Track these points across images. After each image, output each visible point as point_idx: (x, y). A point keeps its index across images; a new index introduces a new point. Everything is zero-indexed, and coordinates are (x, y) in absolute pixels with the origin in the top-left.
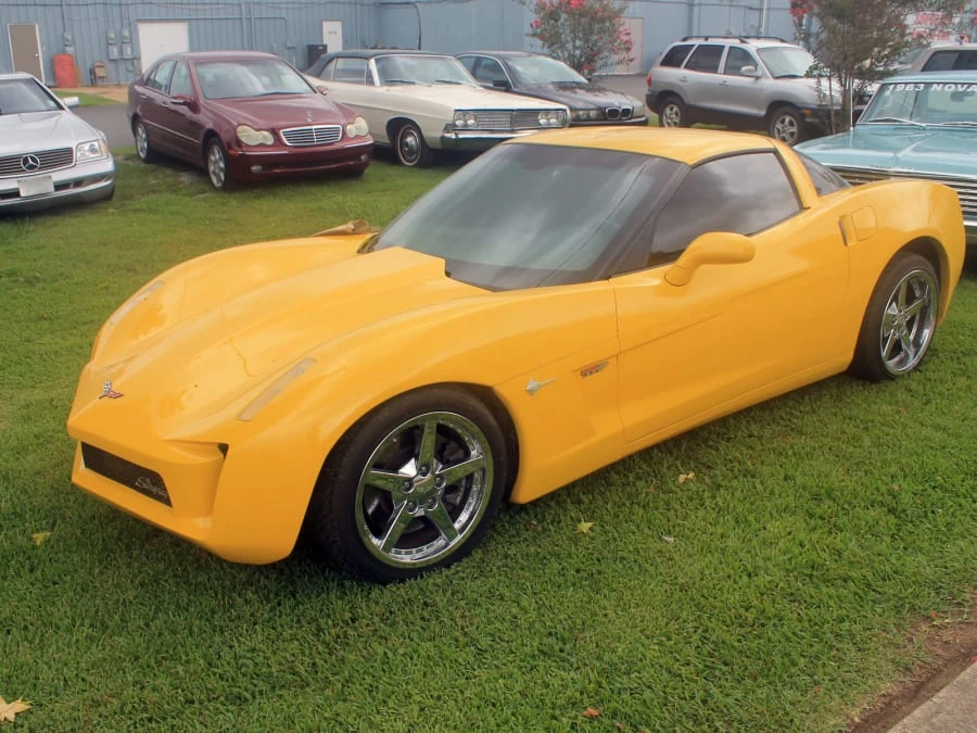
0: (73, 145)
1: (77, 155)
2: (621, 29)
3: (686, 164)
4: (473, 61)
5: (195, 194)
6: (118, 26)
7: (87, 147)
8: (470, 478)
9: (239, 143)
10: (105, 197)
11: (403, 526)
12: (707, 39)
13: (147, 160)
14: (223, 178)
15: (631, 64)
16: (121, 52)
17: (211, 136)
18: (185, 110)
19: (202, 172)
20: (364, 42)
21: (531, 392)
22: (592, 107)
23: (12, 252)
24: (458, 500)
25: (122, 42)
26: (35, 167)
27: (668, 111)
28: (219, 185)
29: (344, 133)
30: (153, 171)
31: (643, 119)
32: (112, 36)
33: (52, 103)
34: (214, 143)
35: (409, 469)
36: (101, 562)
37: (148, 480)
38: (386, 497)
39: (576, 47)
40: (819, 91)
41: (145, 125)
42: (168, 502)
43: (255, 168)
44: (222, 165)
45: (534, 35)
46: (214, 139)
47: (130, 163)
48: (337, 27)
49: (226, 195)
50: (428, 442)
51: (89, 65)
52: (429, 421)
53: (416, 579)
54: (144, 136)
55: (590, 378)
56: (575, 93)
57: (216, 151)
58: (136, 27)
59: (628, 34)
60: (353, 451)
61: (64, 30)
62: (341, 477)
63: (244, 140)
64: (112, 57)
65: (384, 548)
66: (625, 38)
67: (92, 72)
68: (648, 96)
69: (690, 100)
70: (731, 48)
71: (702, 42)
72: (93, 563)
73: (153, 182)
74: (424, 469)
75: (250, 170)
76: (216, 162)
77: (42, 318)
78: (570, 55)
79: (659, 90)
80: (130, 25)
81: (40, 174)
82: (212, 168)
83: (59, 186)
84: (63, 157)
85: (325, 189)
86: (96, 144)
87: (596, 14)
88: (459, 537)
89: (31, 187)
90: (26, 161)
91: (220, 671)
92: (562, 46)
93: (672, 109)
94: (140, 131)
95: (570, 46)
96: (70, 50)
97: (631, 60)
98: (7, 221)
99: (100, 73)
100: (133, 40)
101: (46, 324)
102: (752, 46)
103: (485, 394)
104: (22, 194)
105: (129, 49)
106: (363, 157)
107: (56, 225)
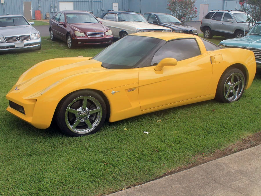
0: (30, 34)
1: (31, 37)
2: (194, 7)
3: (166, 41)
4: (148, 15)
5: (63, 49)
6: (54, 2)
7: (34, 35)
8: (97, 113)
9: (75, 36)
10: (38, 49)
11: (78, 123)
12: (219, 10)
13: (53, 40)
14: (71, 45)
15: (196, 17)
16: (54, 10)
17: (68, 34)
18: (62, 26)
19: (66, 43)
20: (125, 9)
21: (112, 94)
22: (181, 30)
23: (11, 61)
24: (94, 119)
25: (55, 7)
26: (19, 40)
27: (206, 32)
28: (70, 47)
29: (105, 34)
30: (53, 43)
31: (197, 33)
32: (52, 5)
33: (27, 23)
34: (69, 36)
35: (80, 109)
36: (11, 130)
37: (21, 109)
38: (74, 115)
39: (180, 12)
40: (249, 26)
41: (53, 30)
42: (24, 113)
43: (79, 43)
44: (71, 42)
45: (168, 9)
46: (69, 34)
47: (48, 41)
48: (117, 5)
49: (71, 50)
50: (85, 103)
51: (45, 14)
52: (85, 98)
53: (80, 136)
54: (52, 33)
55: (130, 92)
56: (179, 26)
57: (69, 38)
58: (59, 3)
59: (196, 9)
60: (65, 103)
61: (39, 4)
62: (62, 109)
63: (76, 35)
64: (51, 12)
65: (73, 128)
66: (195, 10)
67: (46, 16)
68: (201, 27)
69: (212, 29)
70: (225, 13)
71: (217, 11)
72: (9, 130)
73: (53, 46)
74: (84, 109)
75: (78, 43)
76: (69, 41)
77: (14, 77)
78: (178, 15)
79: (204, 25)
80: (57, 2)
81: (21, 42)
82: (68, 42)
83: (25, 45)
84: (27, 37)
85: (98, 49)
86: (36, 34)
87: (187, 3)
88: (93, 128)
89: (18, 45)
90: (17, 38)
91: (29, 150)
92: (176, 12)
93: (207, 31)
94: (51, 32)
95: (178, 12)
96: (40, 9)
97: (196, 16)
98: (11, 54)
99: (48, 16)
100: (58, 7)
101: (14, 79)
102: (232, 13)
103: (100, 93)
104: (16, 47)
105: (56, 9)
106: (110, 41)
107: (23, 55)
